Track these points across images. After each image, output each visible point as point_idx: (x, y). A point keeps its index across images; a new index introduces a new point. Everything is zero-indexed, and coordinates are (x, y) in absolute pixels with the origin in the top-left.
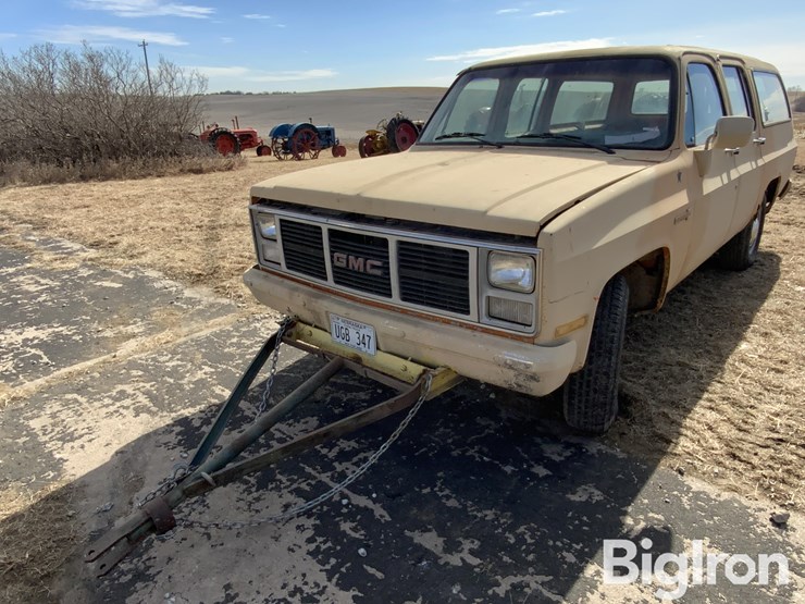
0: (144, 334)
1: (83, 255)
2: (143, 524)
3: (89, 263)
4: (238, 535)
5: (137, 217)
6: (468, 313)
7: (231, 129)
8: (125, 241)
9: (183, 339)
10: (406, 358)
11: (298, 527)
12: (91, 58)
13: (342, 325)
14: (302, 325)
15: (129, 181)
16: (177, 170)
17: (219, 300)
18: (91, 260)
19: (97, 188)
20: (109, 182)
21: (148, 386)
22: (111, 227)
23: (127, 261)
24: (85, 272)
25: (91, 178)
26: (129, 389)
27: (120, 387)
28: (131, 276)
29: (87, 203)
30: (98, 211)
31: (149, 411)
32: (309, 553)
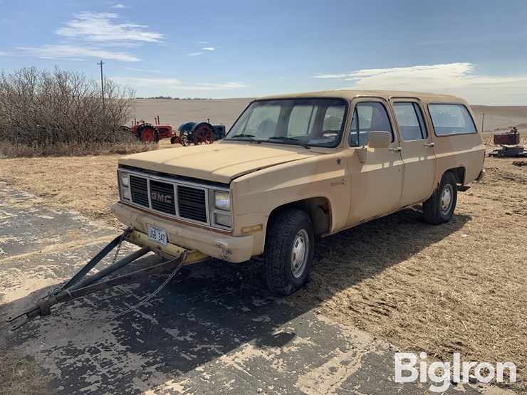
0: (60, 242)
1: (34, 201)
2: (34, 310)
3: (37, 205)
4: (81, 325)
5: (74, 180)
6: (206, 221)
7: (154, 124)
8: (62, 194)
9: (81, 246)
10: (180, 246)
11: (111, 324)
12: (59, 77)
13: (153, 230)
14: (136, 232)
15: (74, 158)
16: (108, 151)
17: (109, 228)
18: (39, 203)
19: (52, 161)
20: (61, 158)
21: (55, 266)
22: (55, 185)
23: (61, 205)
24: (33, 210)
25: (50, 154)
26: (44, 267)
27: (40, 266)
28: (60, 213)
29: (43, 170)
30: (48, 176)
31: (52, 277)
32: (112, 333)
